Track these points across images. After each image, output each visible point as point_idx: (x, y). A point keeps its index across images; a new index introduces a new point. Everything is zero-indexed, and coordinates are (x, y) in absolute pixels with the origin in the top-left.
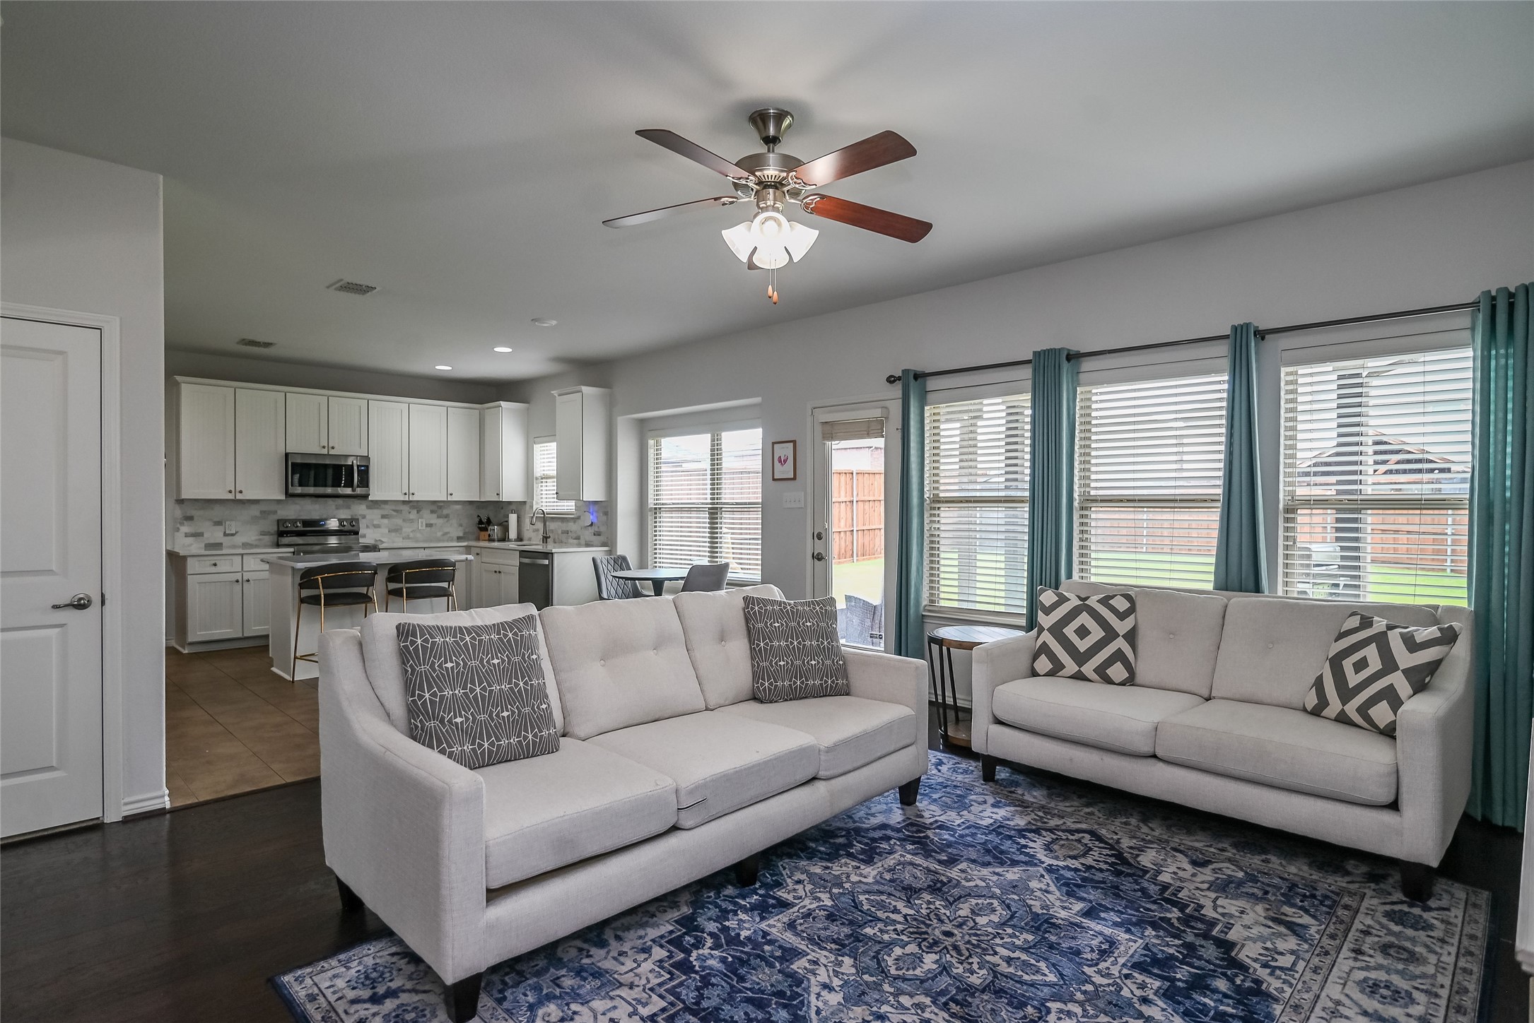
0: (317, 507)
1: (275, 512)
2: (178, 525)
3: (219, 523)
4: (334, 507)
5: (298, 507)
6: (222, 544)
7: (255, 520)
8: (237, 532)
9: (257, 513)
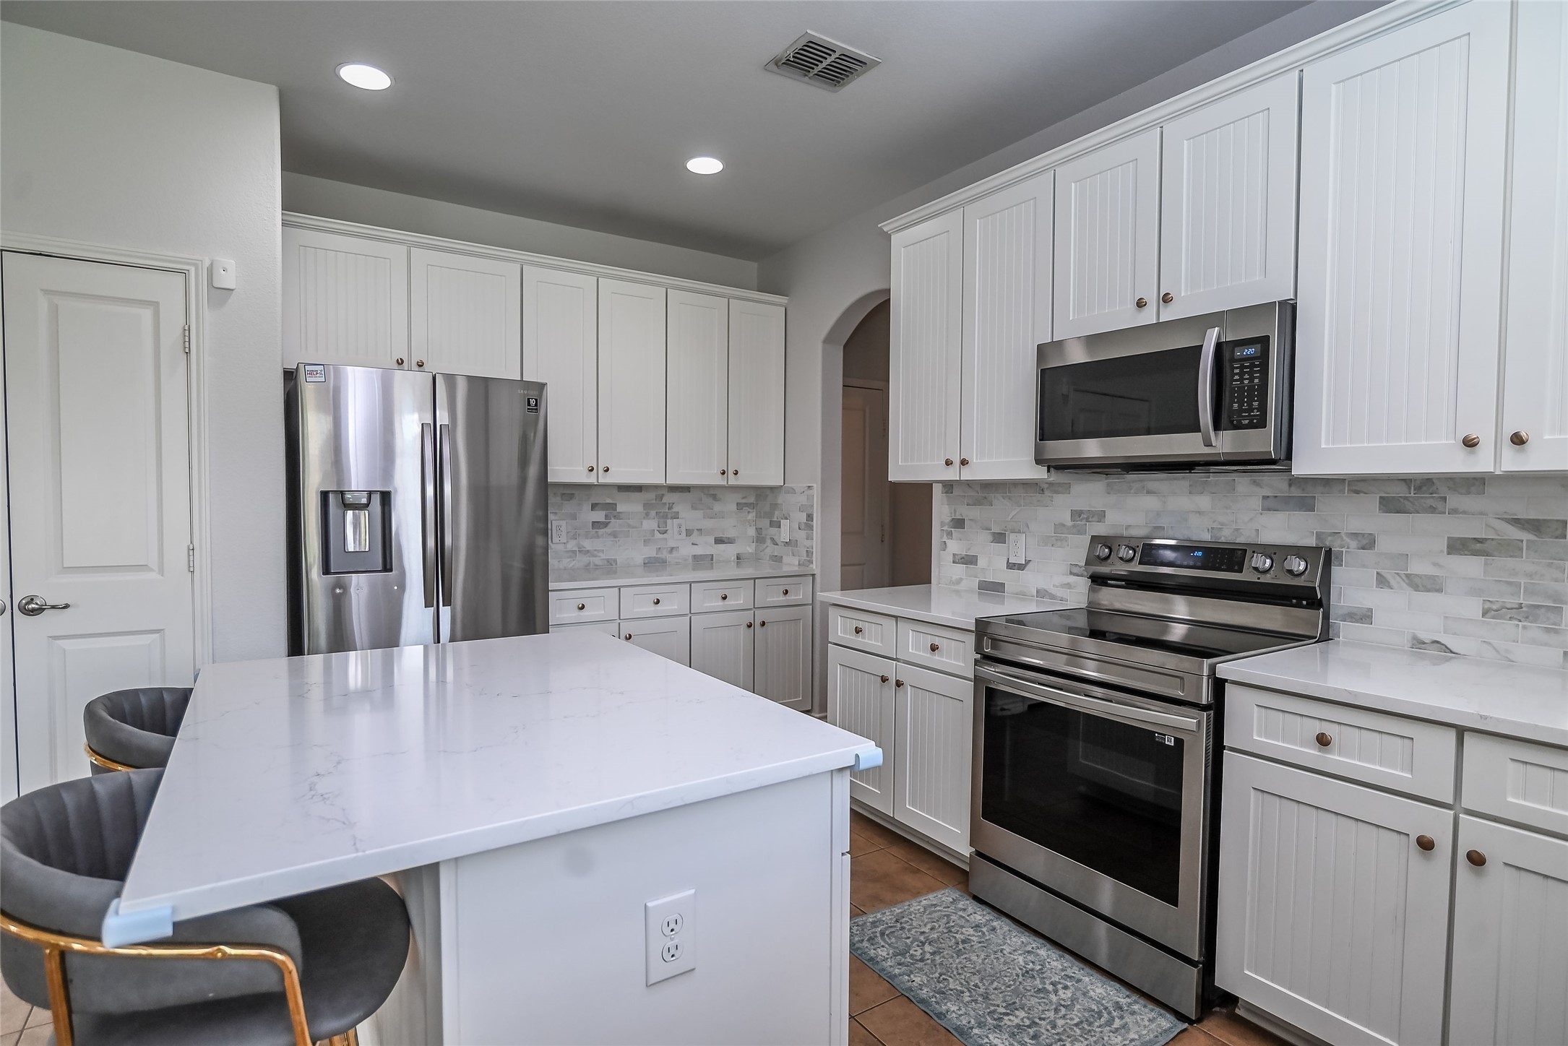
0: (1204, 502)
1: (1101, 516)
2: (945, 539)
3: (1000, 538)
4: (1256, 503)
5: (1151, 502)
6: (1003, 585)
7: (1059, 534)
8: (1028, 562)
9: (1067, 519)
